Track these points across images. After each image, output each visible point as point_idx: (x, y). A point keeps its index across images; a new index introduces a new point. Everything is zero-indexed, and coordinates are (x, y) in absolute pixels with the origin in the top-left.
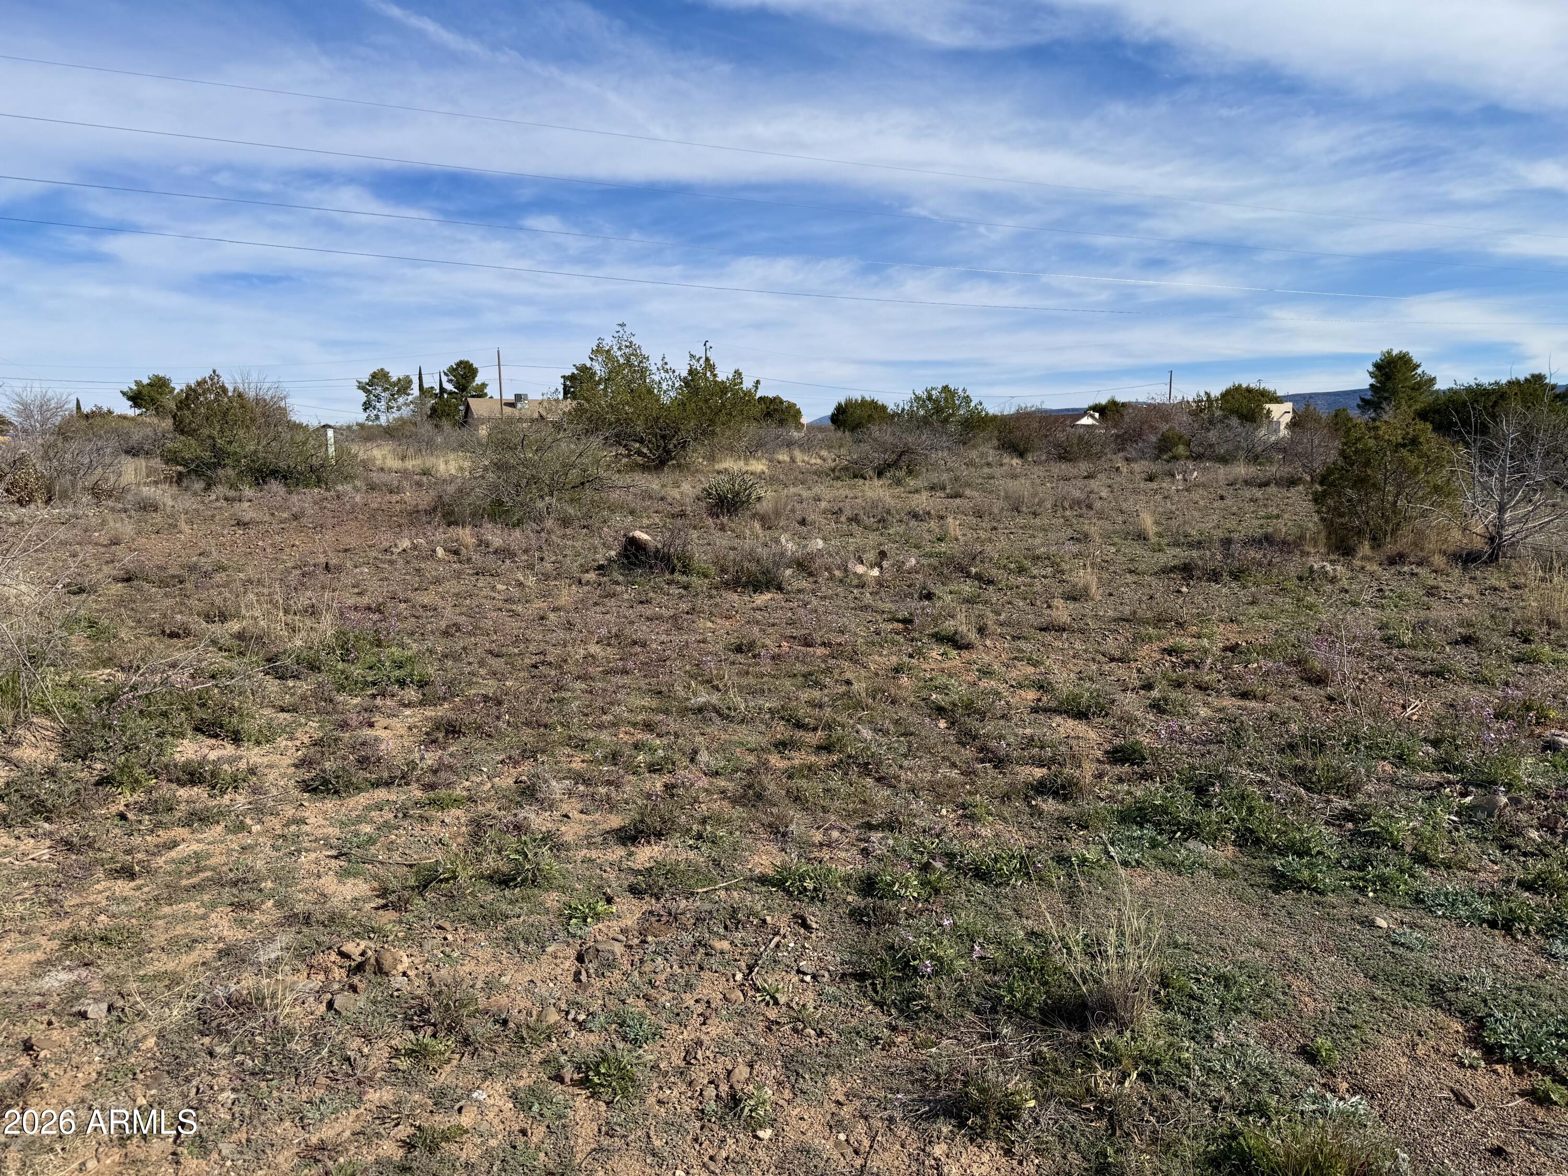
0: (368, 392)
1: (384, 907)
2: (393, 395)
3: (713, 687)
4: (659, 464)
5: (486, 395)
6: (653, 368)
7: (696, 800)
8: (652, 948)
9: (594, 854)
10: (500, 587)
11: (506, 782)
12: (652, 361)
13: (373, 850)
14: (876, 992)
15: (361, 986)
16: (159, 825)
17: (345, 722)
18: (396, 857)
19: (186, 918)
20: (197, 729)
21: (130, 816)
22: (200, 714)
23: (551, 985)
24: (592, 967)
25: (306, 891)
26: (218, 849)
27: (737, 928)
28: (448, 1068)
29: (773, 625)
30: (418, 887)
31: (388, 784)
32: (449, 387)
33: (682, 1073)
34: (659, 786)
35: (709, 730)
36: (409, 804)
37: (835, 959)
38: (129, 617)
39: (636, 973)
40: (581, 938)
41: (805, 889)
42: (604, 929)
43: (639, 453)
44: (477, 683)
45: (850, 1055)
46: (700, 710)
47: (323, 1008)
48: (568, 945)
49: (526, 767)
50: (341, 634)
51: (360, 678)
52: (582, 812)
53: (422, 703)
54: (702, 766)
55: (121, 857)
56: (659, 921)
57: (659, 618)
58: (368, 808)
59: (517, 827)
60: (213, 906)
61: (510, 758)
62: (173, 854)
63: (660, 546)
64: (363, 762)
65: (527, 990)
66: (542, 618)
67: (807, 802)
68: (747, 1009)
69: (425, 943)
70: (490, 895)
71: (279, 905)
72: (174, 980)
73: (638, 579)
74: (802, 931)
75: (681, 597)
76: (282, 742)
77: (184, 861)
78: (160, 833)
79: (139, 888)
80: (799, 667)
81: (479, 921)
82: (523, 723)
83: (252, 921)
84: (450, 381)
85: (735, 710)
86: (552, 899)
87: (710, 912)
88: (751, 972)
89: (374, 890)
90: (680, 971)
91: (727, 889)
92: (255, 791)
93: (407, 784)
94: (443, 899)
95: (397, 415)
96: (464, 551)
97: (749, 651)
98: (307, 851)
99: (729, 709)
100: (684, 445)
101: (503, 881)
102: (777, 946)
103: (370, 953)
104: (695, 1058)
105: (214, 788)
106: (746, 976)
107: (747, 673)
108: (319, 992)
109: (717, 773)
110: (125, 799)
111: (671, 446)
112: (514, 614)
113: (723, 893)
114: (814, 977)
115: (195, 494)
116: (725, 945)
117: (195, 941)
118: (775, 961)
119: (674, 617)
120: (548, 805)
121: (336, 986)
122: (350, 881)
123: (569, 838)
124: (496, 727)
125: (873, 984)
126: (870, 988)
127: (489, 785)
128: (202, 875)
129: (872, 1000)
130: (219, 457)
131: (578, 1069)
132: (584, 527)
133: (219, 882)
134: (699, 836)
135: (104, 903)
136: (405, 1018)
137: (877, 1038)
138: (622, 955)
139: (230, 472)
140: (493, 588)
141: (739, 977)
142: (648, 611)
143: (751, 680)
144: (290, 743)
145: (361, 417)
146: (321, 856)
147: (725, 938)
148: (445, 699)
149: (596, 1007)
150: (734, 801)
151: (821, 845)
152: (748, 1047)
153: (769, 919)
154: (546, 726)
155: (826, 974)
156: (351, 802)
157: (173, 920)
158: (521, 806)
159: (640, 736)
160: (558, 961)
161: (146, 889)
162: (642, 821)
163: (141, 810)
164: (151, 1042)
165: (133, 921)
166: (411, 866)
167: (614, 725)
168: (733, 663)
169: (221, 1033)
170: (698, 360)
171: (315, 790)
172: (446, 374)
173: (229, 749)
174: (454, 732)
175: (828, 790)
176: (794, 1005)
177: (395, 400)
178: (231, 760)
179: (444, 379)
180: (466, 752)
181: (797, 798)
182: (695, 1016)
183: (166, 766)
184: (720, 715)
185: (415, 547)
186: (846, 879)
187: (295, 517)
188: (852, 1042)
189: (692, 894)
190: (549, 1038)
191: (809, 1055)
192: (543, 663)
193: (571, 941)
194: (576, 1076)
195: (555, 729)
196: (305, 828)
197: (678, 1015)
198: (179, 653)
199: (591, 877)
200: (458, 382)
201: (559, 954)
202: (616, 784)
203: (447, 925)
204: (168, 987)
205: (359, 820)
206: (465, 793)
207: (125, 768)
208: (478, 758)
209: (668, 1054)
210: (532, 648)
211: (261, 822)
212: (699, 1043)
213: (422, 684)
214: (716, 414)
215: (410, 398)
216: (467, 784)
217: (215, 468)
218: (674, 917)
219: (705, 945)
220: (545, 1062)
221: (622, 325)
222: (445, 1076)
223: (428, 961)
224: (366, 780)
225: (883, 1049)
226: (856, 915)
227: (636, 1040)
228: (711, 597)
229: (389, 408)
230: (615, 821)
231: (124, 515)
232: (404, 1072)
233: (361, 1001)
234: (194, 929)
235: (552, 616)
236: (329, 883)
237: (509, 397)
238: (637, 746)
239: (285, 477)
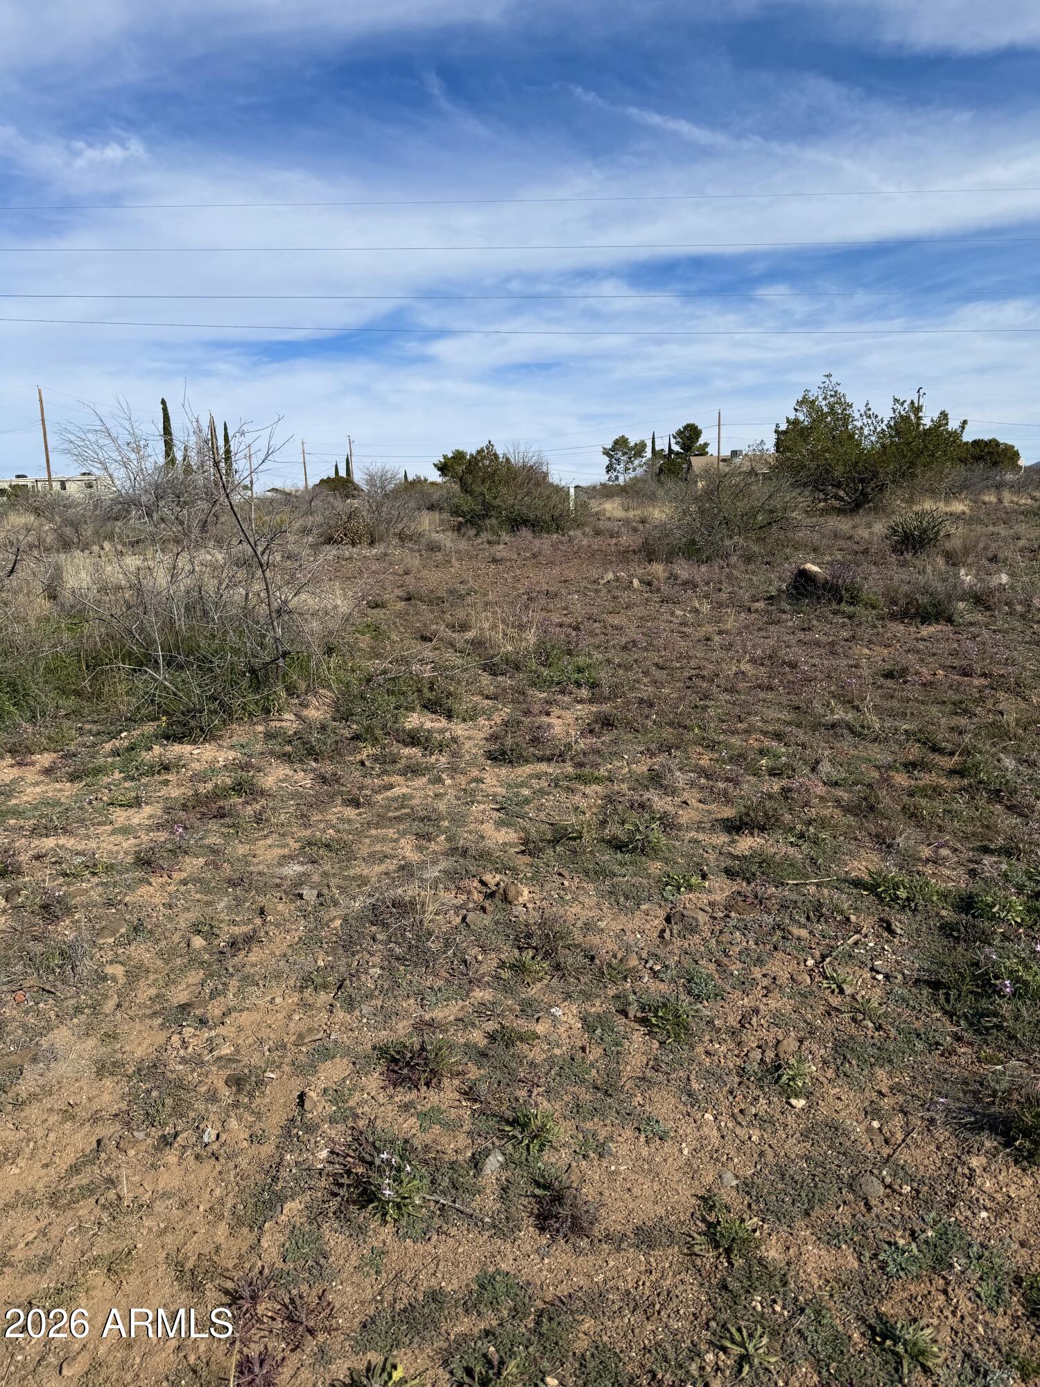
0: (610, 456)
1: (523, 852)
2: (630, 458)
3: (853, 707)
4: (856, 506)
5: (707, 453)
6: (857, 415)
7: (807, 804)
8: (734, 922)
9: (701, 836)
10: (679, 613)
11: (640, 769)
12: (855, 408)
13: (526, 808)
14: (948, 1001)
15: (489, 909)
16: (385, 772)
17: (528, 709)
18: (542, 816)
19: (384, 839)
20: (425, 707)
21: (367, 763)
22: (427, 694)
23: (639, 936)
24: (676, 928)
25: (470, 832)
26: (419, 794)
27: (819, 920)
28: (539, 985)
29: (934, 655)
30: (553, 841)
31: (549, 760)
32: (676, 448)
33: (733, 1033)
34: (776, 788)
35: (838, 745)
36: (561, 776)
37: (913, 965)
38: (402, 625)
39: (714, 941)
40: (672, 903)
41: (898, 898)
42: (694, 899)
43: (837, 497)
44: (640, 689)
45: (904, 1053)
46: (833, 726)
47: (459, 920)
48: (660, 906)
49: (661, 758)
50: (541, 643)
51: (549, 678)
52: (700, 801)
53: (591, 701)
54: (823, 775)
55: (355, 791)
56: (745, 901)
57: (818, 644)
58: (531, 776)
59: (642, 806)
60: (403, 834)
61: (648, 750)
62: (389, 794)
63: (829, 578)
64: (535, 741)
65: (617, 936)
66: (708, 639)
67: (923, 819)
68: (812, 993)
69: (545, 885)
70: (606, 857)
71: (449, 839)
72: (364, 881)
73: (804, 609)
74: (886, 934)
75: (844, 625)
76: (482, 721)
77: (395, 799)
78: (385, 778)
79: (360, 814)
80: (952, 695)
81: (591, 874)
82: (666, 723)
83: (428, 848)
84: (677, 443)
85: (869, 728)
86: (656, 867)
87: (796, 902)
88: (823, 960)
89: (521, 838)
90: (754, 947)
91: (818, 885)
92: (454, 755)
93: (564, 761)
94: (568, 853)
95: (632, 474)
96: (656, 582)
97: (900, 677)
98: (479, 802)
99: (863, 727)
100: (882, 488)
101: (618, 846)
102: (856, 943)
103: (502, 884)
104: (749, 1023)
105: (426, 749)
106: (817, 964)
107: (892, 697)
108: (458, 908)
109: (836, 783)
110: (367, 751)
111: (869, 490)
112: (685, 636)
113: (813, 889)
114: (887, 977)
115: (469, 539)
116: (804, 933)
117: (386, 857)
118: (850, 956)
119: (832, 644)
120: (670, 791)
121: (471, 905)
122: (504, 830)
123: (682, 821)
124: (643, 725)
125: (947, 995)
126: (942, 997)
127: (627, 770)
128: (403, 811)
129: (942, 1008)
130: (488, 509)
131: (643, 1009)
132: (767, 563)
133: (412, 817)
134: (801, 836)
135: (335, 821)
136: (515, 940)
137: (937, 1043)
138: (705, 924)
139: (494, 521)
140: (673, 614)
141: (810, 962)
142: (807, 636)
143: (895, 704)
144: (487, 723)
145: (603, 477)
146: (488, 808)
147: (804, 926)
148: (609, 699)
149: (671, 962)
150: (847, 810)
151: (928, 860)
152: (802, 1025)
153: (853, 918)
154: (685, 727)
155: (900, 977)
156: (519, 771)
157: (376, 839)
158: (648, 790)
159: (767, 743)
160: (649, 918)
161: (364, 816)
162: (747, 815)
163: (376, 760)
164: (338, 923)
165: (350, 836)
166: (552, 824)
167: (746, 731)
168: (881, 687)
169: (385, 925)
170: (902, 404)
171: (495, 759)
172: (674, 437)
173: (443, 723)
174: (608, 725)
175: (949, 812)
176: (859, 997)
177: (632, 462)
178: (442, 731)
179: (673, 441)
180: (615, 742)
181: (913, 815)
182: (759, 988)
183: (397, 730)
184: (852, 732)
185: (617, 579)
186: (944, 896)
187: (534, 556)
188: (909, 1042)
189: (782, 884)
190: (625, 978)
191: (862, 1045)
192: (697, 676)
193: (663, 903)
194: (639, 1014)
195: (693, 730)
196: (482, 786)
197: (743, 983)
198: (427, 651)
199: (693, 855)
200: (684, 444)
201: (651, 912)
202: (735, 782)
203: (566, 873)
204: (359, 886)
205: (521, 785)
206: (606, 774)
207: (369, 729)
208: (623, 747)
209: (725, 1014)
210: (693, 663)
211: (453, 778)
212: (756, 1011)
213: (594, 685)
214: (918, 456)
215: (644, 460)
216: (610, 766)
217: (484, 518)
218: (760, 900)
219: (784, 929)
220: (617, 997)
221: (829, 376)
222: (534, 991)
223: (545, 898)
224: (534, 755)
225: (942, 1055)
226: (947, 929)
227: (699, 996)
228: (875, 626)
229: (627, 469)
230: (728, 812)
231: (417, 554)
232: (504, 980)
233: (487, 920)
234: (387, 849)
235: (716, 638)
236: (488, 828)
237: (726, 453)
238: (762, 752)
239: (533, 525)
